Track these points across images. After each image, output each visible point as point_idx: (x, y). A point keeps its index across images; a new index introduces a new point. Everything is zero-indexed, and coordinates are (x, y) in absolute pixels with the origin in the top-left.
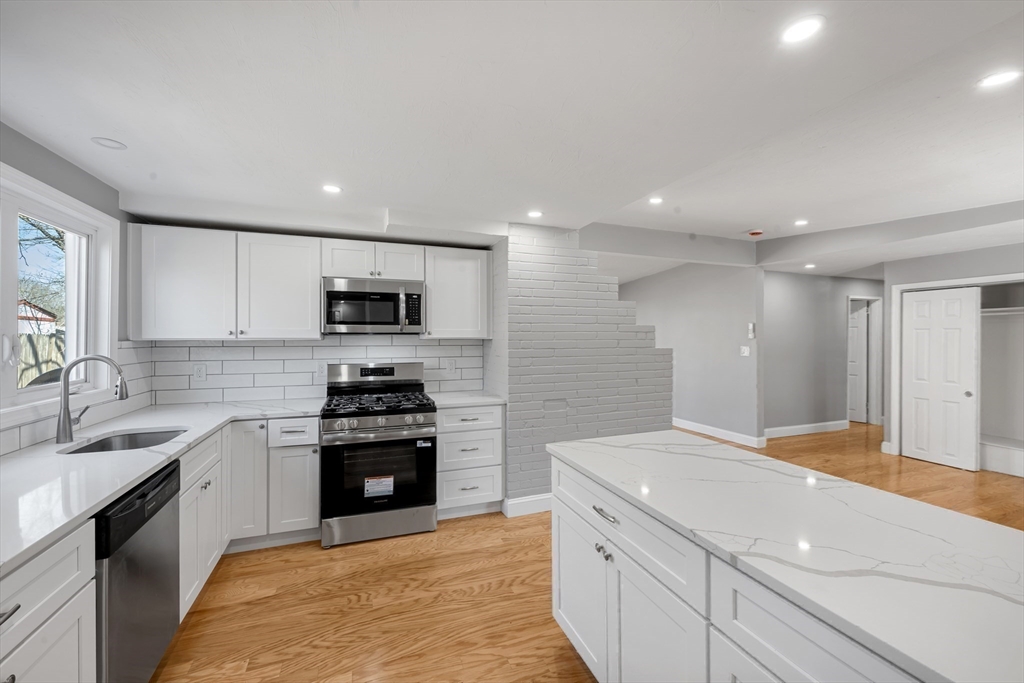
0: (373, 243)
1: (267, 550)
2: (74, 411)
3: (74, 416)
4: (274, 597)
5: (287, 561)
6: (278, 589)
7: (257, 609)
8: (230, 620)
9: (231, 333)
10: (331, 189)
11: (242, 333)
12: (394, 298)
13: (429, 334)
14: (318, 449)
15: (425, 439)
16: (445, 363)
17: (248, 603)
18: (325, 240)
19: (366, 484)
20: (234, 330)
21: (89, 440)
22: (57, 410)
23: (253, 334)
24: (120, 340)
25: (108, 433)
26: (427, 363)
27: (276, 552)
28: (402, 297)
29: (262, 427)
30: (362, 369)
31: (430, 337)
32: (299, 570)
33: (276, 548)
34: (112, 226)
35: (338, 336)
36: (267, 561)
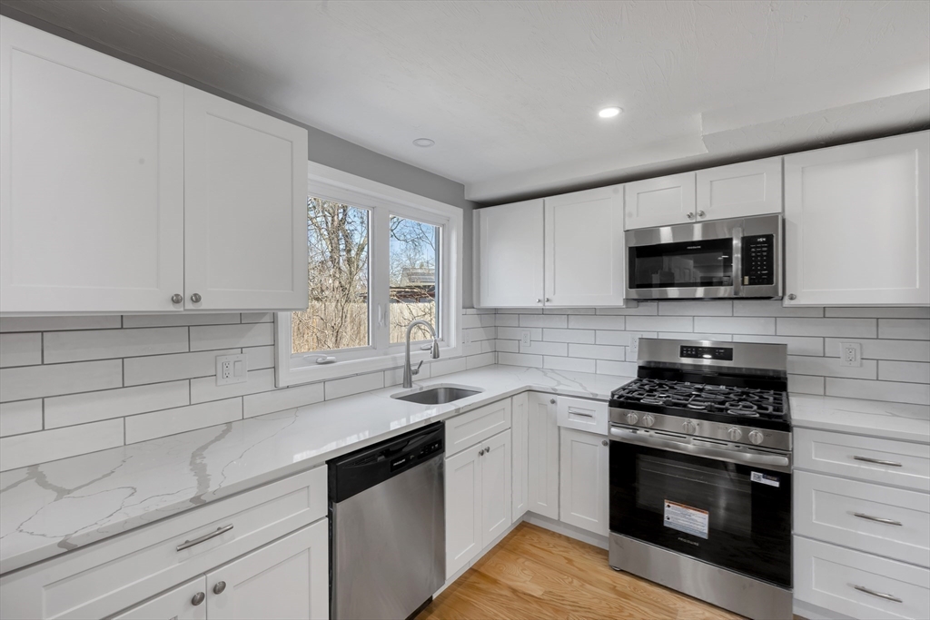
0: (692, 173)
1: (560, 536)
2: (414, 365)
3: (413, 368)
4: (538, 600)
5: (570, 561)
6: (545, 592)
7: (516, 605)
8: (493, 600)
9: (539, 301)
10: (609, 113)
11: (548, 300)
12: (725, 245)
13: (792, 298)
14: (608, 442)
15: (768, 473)
16: (835, 347)
17: (514, 591)
18: (628, 185)
19: (666, 509)
20: (541, 298)
21: (421, 388)
22: (403, 362)
23: (558, 301)
24: (463, 308)
25: (438, 385)
26: (793, 344)
27: (565, 544)
28: (737, 243)
29: (553, 402)
30: (682, 347)
31: (793, 303)
32: (576, 582)
33: (568, 539)
34: (457, 214)
35: (655, 304)
36: (554, 550)
